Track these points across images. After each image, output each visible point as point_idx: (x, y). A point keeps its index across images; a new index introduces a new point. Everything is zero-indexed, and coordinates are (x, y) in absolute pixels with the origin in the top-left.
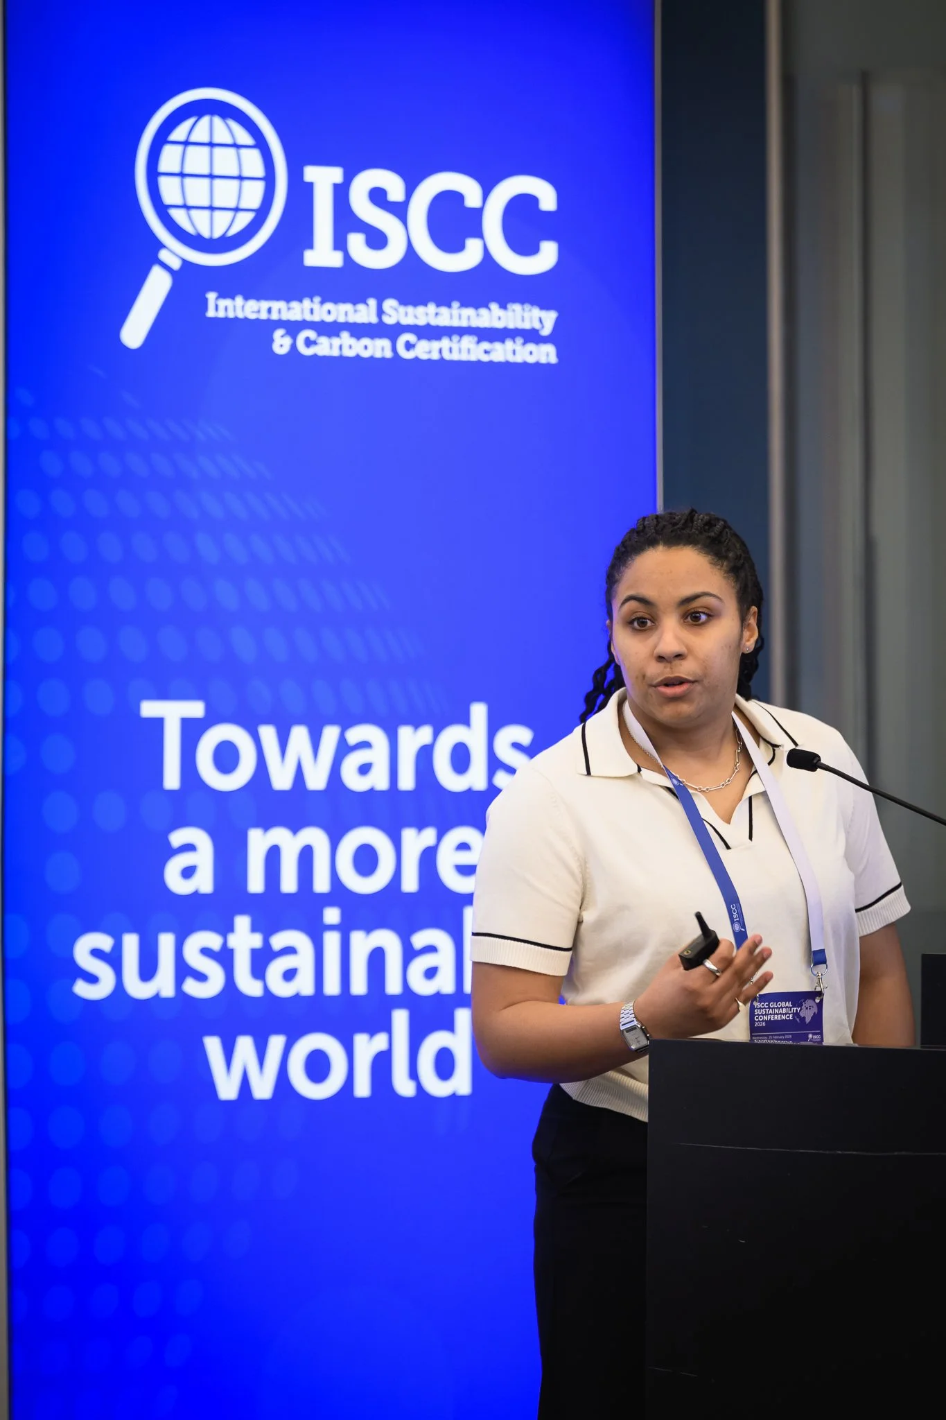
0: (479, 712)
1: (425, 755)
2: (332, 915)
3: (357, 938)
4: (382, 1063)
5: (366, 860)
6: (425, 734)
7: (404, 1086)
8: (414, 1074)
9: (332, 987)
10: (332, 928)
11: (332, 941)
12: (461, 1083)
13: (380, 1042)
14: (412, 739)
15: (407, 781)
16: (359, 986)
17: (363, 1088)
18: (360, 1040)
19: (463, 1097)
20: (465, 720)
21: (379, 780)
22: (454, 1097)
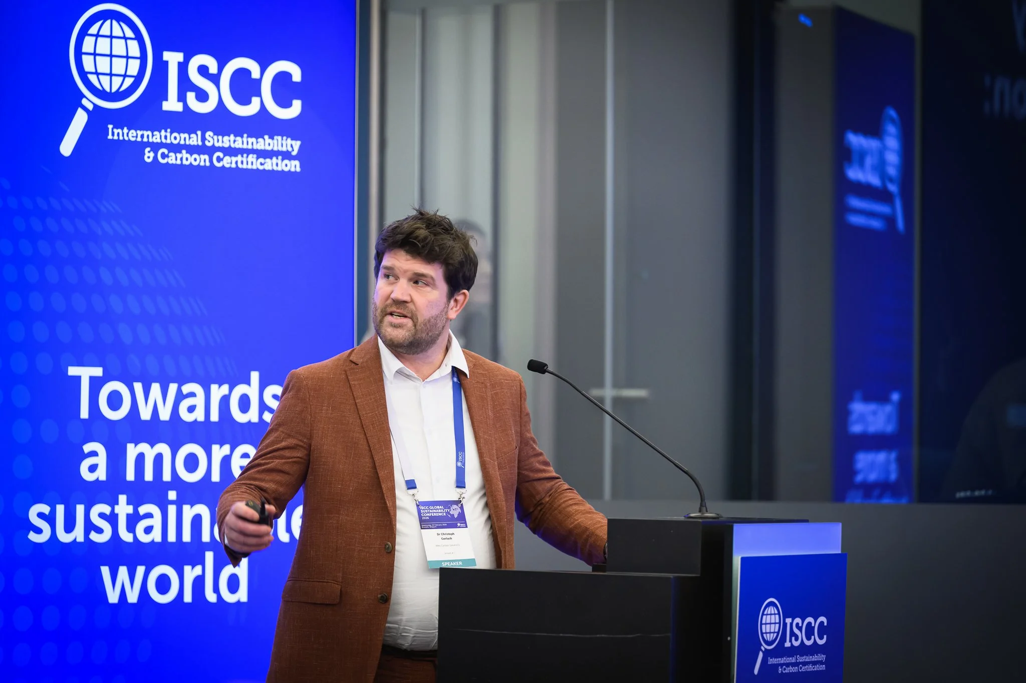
0: (255, 376)
1: (225, 401)
2: (172, 495)
3: (186, 508)
4: (199, 582)
5: (191, 463)
6: (225, 389)
7: (211, 597)
8: (216, 589)
9: (172, 537)
10: (172, 502)
11: (172, 510)
12: (242, 595)
13: (198, 570)
14: (218, 392)
15: (215, 417)
16: (187, 537)
17: (188, 598)
18: (187, 569)
19: (244, 603)
20: (248, 382)
21: (199, 415)
22: (239, 603)
